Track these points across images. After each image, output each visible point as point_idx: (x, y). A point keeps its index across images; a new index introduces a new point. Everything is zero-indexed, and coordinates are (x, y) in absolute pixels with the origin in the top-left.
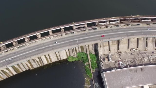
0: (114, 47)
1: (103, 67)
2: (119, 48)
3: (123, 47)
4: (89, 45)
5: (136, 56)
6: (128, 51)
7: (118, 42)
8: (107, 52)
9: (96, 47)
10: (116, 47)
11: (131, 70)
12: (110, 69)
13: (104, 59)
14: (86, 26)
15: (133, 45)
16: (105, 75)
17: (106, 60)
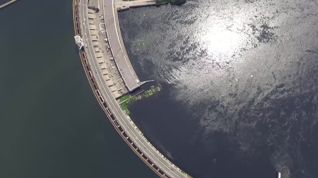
0: (113, 89)
1: (127, 92)
2: (112, 86)
3: (110, 83)
4: (117, 102)
5: (112, 74)
6: (111, 79)
7: (109, 86)
8: (117, 92)
9: (117, 99)
10: (112, 87)
11: (124, 76)
12: (126, 87)
13: (122, 92)
14: (107, 108)
15: (107, 77)
16: (131, 90)
17: (122, 91)
